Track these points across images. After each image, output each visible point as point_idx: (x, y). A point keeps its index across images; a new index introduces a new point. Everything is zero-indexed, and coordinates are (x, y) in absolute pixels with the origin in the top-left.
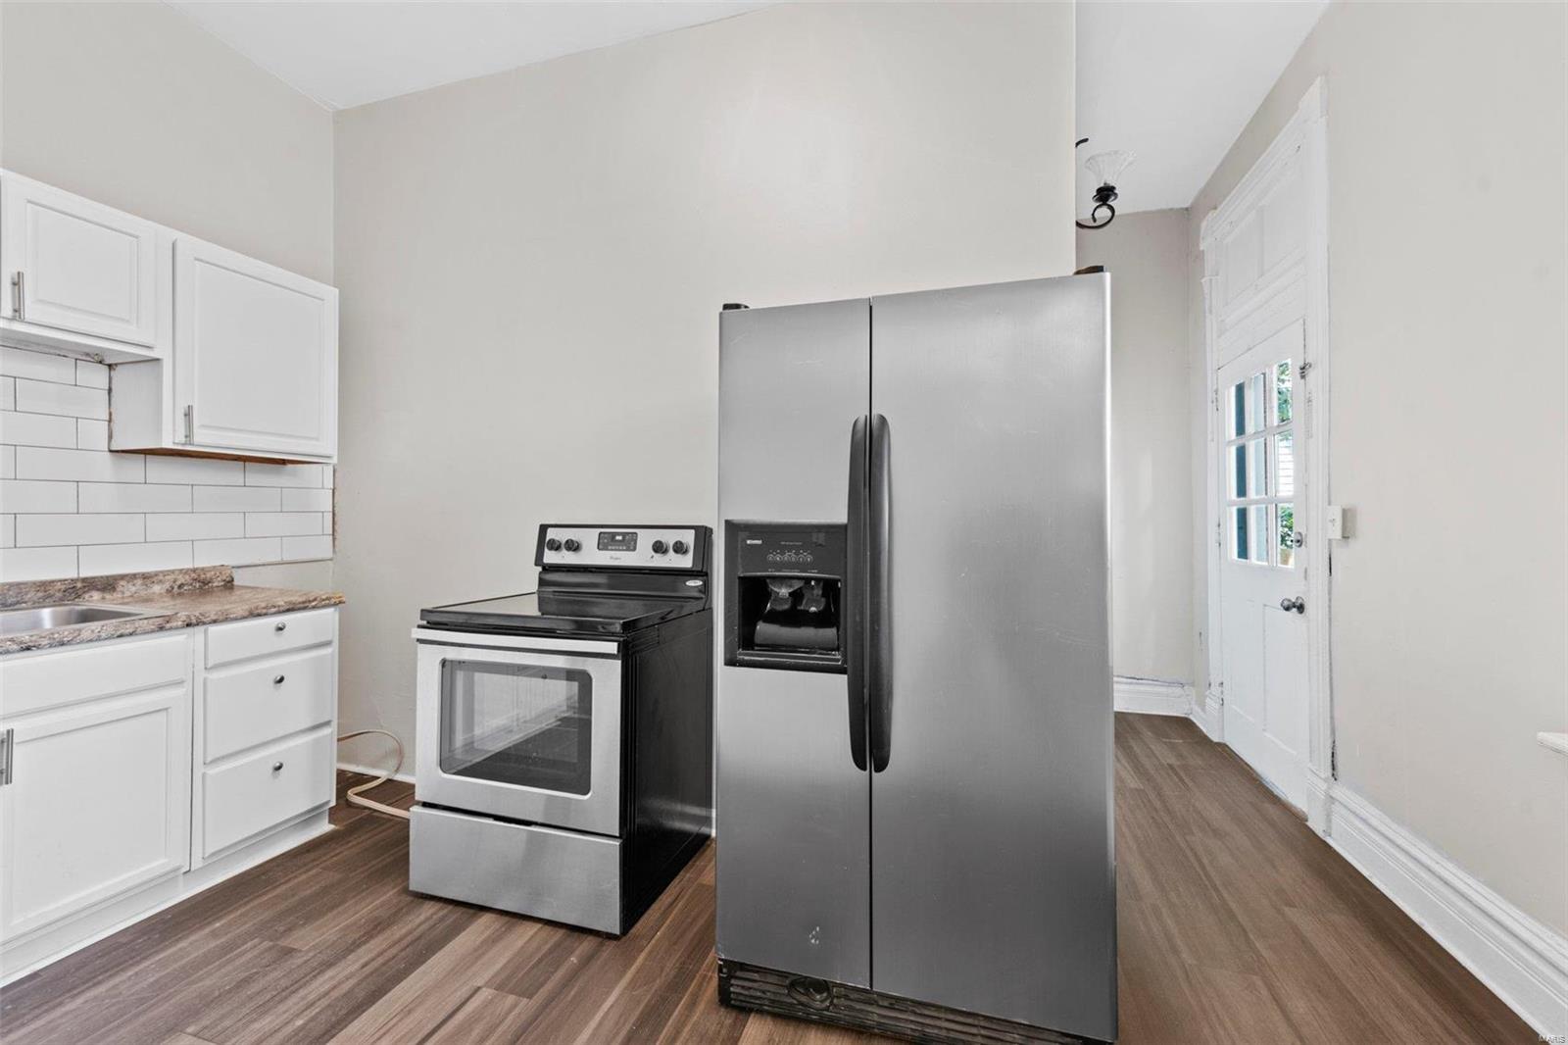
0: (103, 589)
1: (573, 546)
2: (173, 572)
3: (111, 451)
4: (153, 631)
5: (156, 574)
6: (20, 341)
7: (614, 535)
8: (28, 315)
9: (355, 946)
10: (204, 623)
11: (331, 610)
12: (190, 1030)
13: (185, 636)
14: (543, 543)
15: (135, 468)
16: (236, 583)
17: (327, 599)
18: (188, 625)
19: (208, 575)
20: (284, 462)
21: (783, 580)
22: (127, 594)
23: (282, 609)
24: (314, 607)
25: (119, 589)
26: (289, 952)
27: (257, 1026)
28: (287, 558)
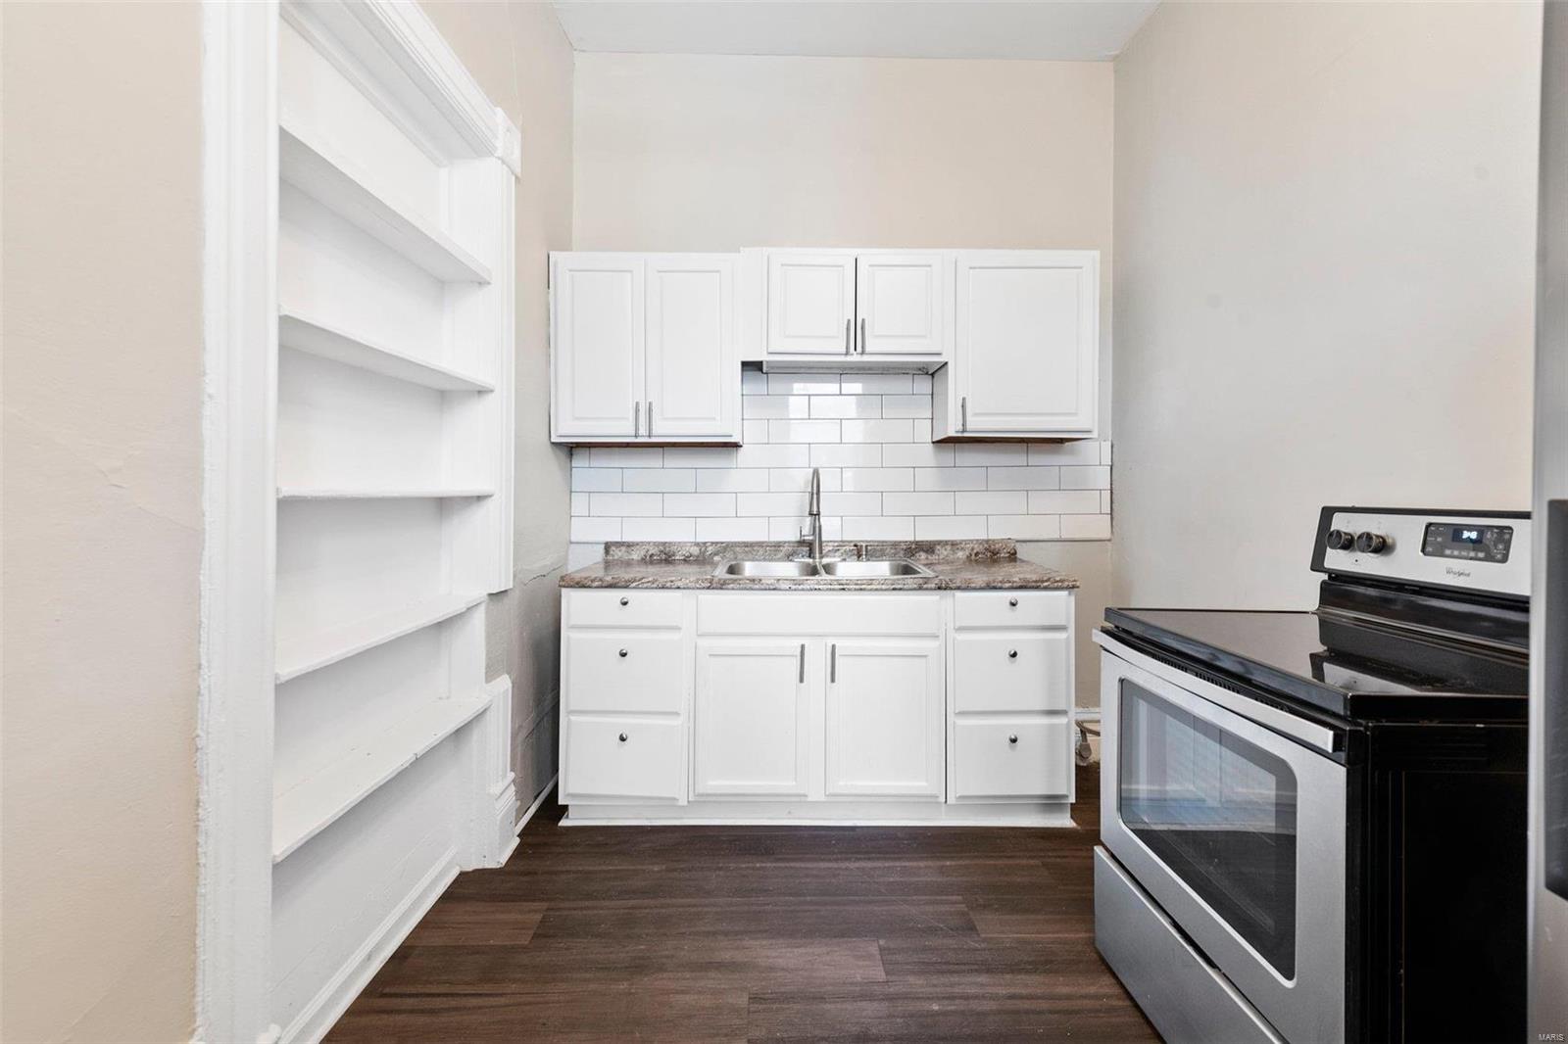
0: (926, 552)
2: (972, 541)
3: (933, 442)
4: (915, 589)
5: (961, 542)
6: (883, 368)
7: (1458, 530)
8: (868, 349)
9: (1015, 968)
10: (951, 589)
11: (1065, 593)
12: (882, 942)
13: (938, 597)
14: (1327, 537)
15: (948, 456)
16: (1018, 556)
17: (1061, 581)
18: (939, 588)
19: (997, 546)
20: (1062, 441)
22: (941, 557)
23: (1015, 585)
24: (1046, 588)
25: (937, 551)
26: (971, 928)
27: (911, 979)
28: (1065, 536)
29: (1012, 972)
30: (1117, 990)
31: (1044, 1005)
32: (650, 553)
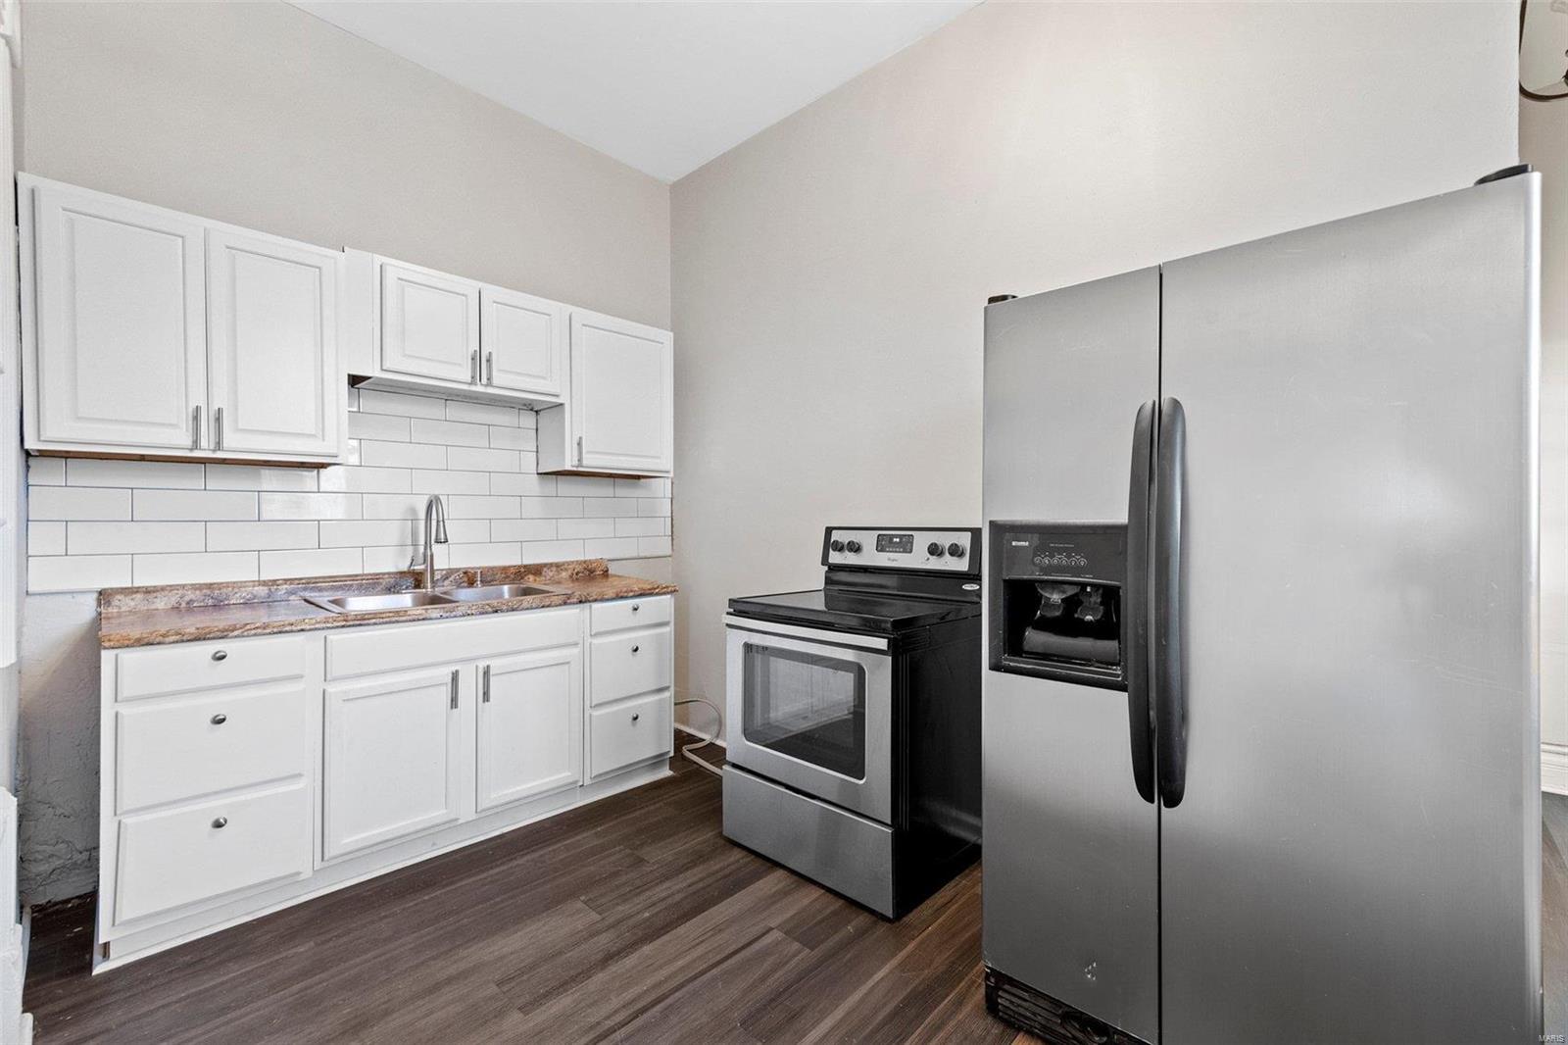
0: (535, 574)
1: (855, 548)
2: (573, 562)
3: (538, 474)
4: (560, 605)
5: (563, 564)
6: (491, 400)
7: (892, 537)
8: (495, 381)
9: (685, 868)
10: (590, 601)
11: (669, 596)
12: (583, 898)
13: (578, 610)
14: (830, 545)
15: (551, 486)
16: (610, 572)
17: (667, 587)
18: (581, 602)
19: (594, 565)
20: (639, 477)
21: (1055, 585)
22: (548, 577)
23: (637, 593)
24: (657, 594)
25: (543, 573)
26: (641, 861)
27: (620, 908)
28: (642, 555)
29: (681, 873)
30: (744, 853)
31: (710, 880)
32: (187, 599)
